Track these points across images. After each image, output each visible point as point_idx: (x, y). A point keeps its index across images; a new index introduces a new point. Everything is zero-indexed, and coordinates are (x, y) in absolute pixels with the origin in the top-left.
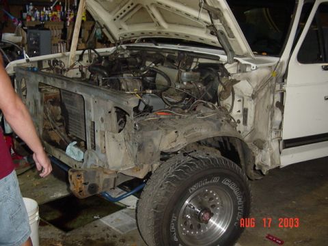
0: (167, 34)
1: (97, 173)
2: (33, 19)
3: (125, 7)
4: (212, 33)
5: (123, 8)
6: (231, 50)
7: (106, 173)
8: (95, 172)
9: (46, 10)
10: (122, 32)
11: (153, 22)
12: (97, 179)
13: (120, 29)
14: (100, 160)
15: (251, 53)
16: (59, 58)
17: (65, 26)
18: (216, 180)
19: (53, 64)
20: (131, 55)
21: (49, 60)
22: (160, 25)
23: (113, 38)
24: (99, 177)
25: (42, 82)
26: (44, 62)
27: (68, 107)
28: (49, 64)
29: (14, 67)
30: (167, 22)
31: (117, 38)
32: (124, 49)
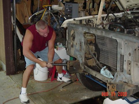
1: (123, 86)
7: (129, 86)
8: (122, 85)
10: (129, 4)
12: (123, 89)
13: (128, 2)
14: (126, 78)
16: (91, 18)
19: (88, 22)
20: (134, 17)
21: (86, 20)
23: (123, 7)
24: (124, 88)
25: (87, 31)
26: (83, 21)
27: (100, 46)
28: (86, 22)
29: (67, 23)
31: (125, 7)
32: (128, 14)
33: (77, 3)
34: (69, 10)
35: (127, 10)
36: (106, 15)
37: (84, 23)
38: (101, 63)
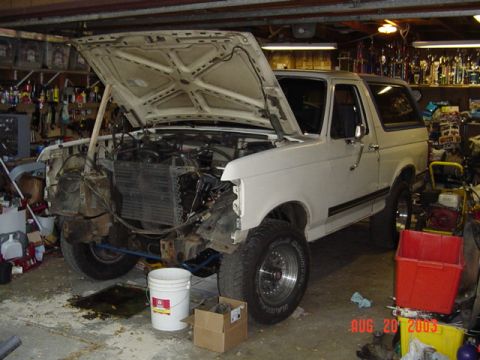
0: (210, 117)
2: (3, 101)
3: (163, 92)
4: (263, 116)
5: (160, 93)
6: (282, 130)
9: (14, 90)
10: (150, 116)
11: (193, 106)
13: (149, 113)
15: (300, 133)
17: (38, 109)
18: (287, 241)
20: (163, 138)
22: (201, 108)
26: (74, 149)
28: (79, 150)
30: (210, 106)
31: (144, 123)
32: (150, 133)
33: (25, 113)
34: (7, 129)
35: (150, 126)
36: (111, 136)
37: (76, 151)
38: (126, 220)
